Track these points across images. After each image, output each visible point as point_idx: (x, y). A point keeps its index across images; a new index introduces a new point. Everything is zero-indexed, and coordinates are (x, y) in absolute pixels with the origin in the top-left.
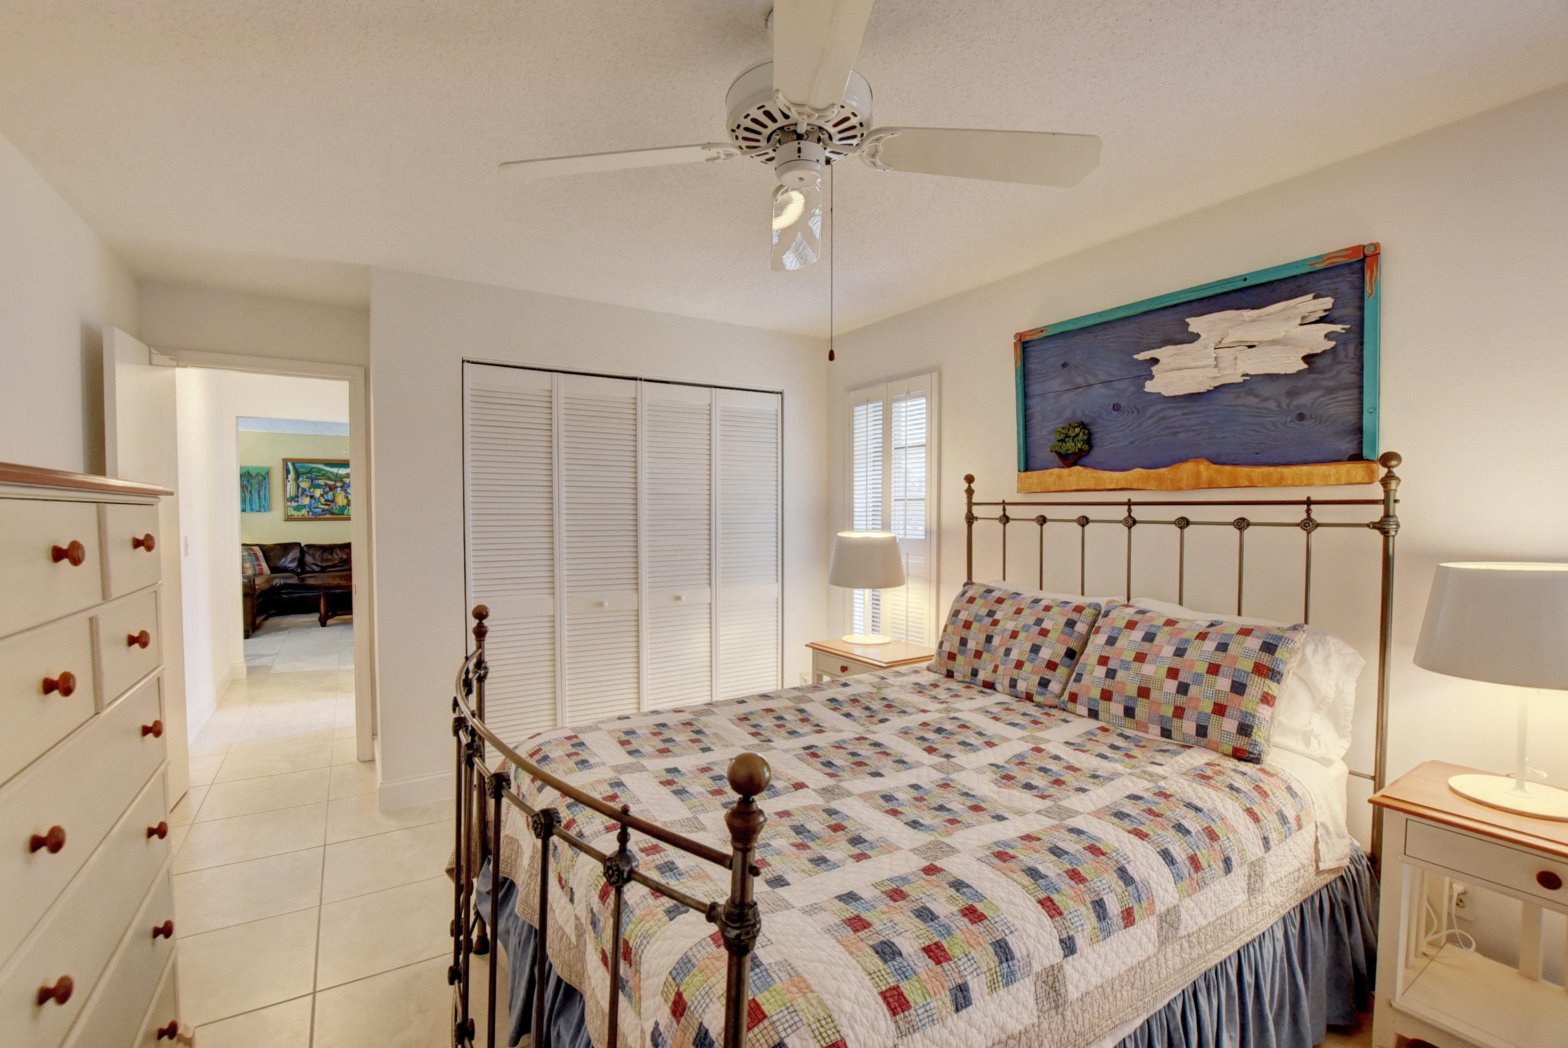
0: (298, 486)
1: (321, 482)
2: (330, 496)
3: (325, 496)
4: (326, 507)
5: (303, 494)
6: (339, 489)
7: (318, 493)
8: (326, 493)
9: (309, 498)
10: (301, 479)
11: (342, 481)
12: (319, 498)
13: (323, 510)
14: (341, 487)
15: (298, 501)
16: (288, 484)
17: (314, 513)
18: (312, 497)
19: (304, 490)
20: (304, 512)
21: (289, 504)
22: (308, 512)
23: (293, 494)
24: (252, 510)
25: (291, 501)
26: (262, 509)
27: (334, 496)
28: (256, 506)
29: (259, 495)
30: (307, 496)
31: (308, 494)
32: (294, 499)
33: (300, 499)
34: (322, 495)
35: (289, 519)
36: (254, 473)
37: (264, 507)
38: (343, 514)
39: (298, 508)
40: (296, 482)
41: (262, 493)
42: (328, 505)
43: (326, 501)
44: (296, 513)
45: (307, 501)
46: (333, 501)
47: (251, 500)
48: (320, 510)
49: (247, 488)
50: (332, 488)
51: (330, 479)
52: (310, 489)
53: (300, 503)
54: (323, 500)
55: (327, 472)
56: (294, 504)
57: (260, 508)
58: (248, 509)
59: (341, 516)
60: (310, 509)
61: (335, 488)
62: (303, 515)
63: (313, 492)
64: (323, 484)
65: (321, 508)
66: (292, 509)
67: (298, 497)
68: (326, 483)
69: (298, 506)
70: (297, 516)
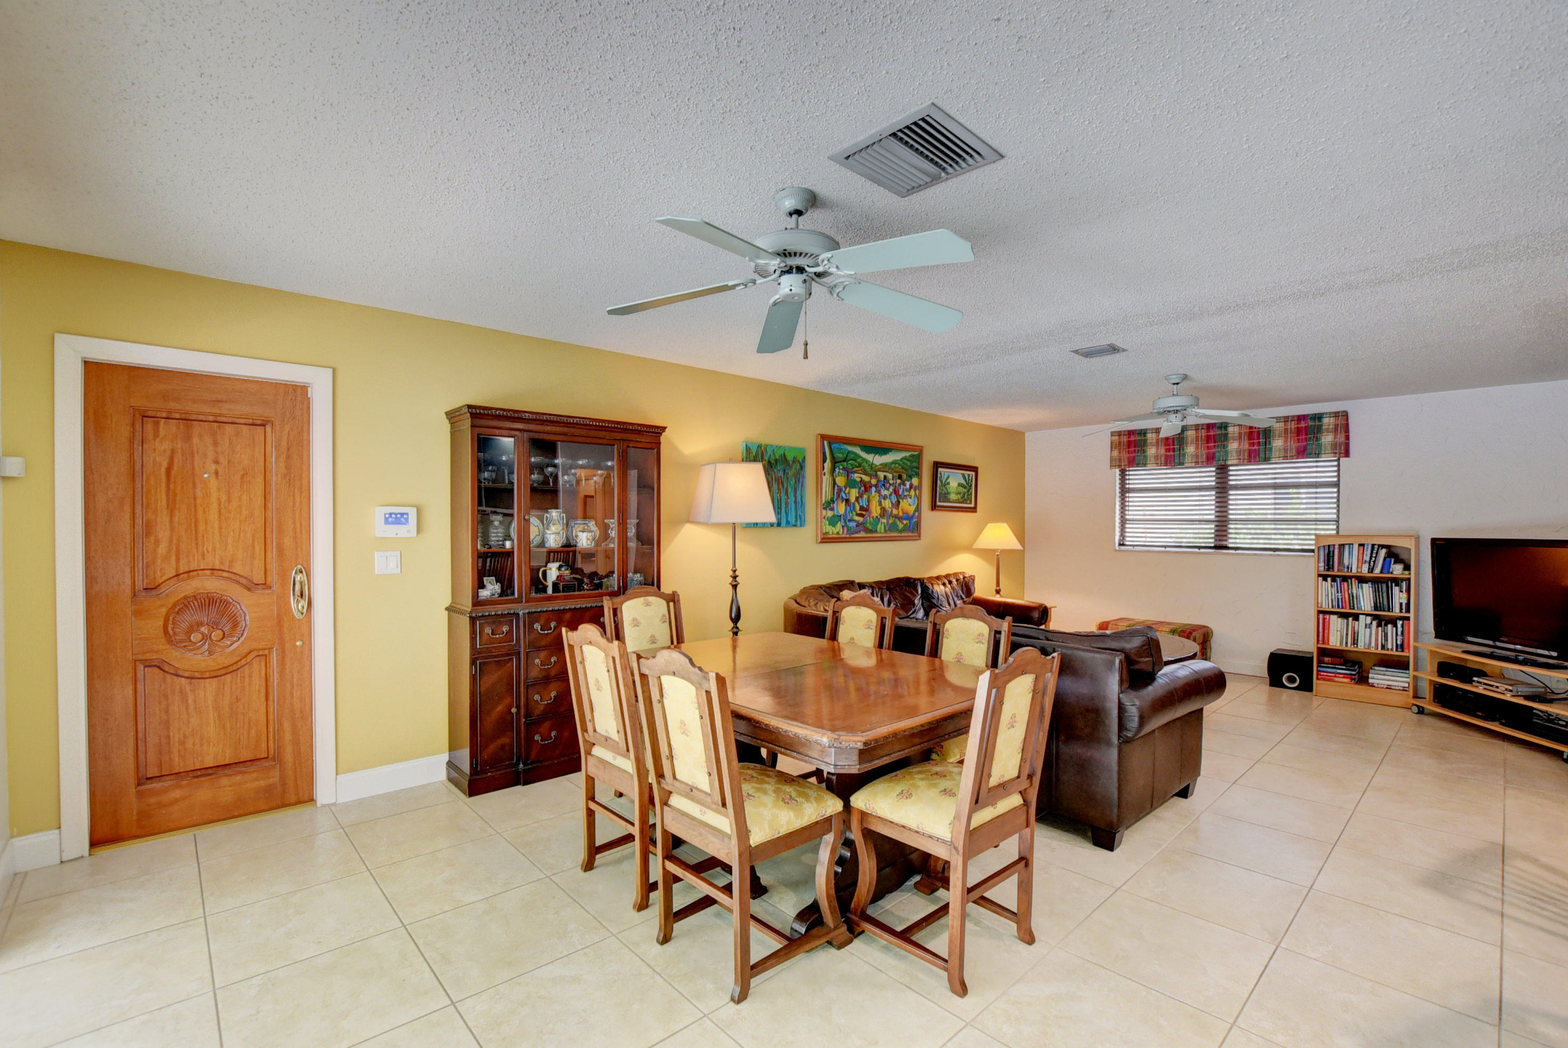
0: (834, 483)
1: (857, 477)
2: (864, 502)
3: (860, 500)
4: (861, 519)
5: (838, 496)
6: (873, 489)
7: (854, 493)
8: (861, 496)
9: (844, 503)
10: (837, 470)
11: (876, 476)
12: (854, 504)
13: (858, 525)
14: (876, 486)
15: (832, 509)
16: (824, 478)
17: (849, 530)
18: (847, 501)
19: (840, 489)
20: (839, 527)
21: (824, 512)
22: (843, 527)
23: (829, 496)
24: (788, 523)
25: (825, 509)
26: (799, 523)
27: (869, 502)
28: (792, 519)
29: (795, 496)
30: (843, 499)
31: (844, 496)
32: (829, 505)
33: (835, 505)
34: (857, 499)
35: (826, 539)
36: (790, 458)
37: (800, 518)
38: (876, 531)
39: (833, 521)
40: (833, 475)
41: (798, 493)
42: (863, 516)
43: (862, 508)
44: (832, 531)
45: (841, 508)
46: (867, 509)
47: (787, 504)
48: (854, 524)
49: (782, 483)
50: (867, 487)
51: (865, 473)
52: (846, 488)
53: (835, 513)
54: (858, 507)
55: (864, 459)
56: (830, 514)
57: (796, 521)
58: (784, 522)
59: (874, 535)
60: (845, 522)
61: (871, 487)
62: (838, 533)
63: (849, 493)
64: (858, 480)
65: (855, 521)
66: (827, 523)
67: (834, 502)
68: (861, 478)
69: (834, 516)
70: (833, 534)
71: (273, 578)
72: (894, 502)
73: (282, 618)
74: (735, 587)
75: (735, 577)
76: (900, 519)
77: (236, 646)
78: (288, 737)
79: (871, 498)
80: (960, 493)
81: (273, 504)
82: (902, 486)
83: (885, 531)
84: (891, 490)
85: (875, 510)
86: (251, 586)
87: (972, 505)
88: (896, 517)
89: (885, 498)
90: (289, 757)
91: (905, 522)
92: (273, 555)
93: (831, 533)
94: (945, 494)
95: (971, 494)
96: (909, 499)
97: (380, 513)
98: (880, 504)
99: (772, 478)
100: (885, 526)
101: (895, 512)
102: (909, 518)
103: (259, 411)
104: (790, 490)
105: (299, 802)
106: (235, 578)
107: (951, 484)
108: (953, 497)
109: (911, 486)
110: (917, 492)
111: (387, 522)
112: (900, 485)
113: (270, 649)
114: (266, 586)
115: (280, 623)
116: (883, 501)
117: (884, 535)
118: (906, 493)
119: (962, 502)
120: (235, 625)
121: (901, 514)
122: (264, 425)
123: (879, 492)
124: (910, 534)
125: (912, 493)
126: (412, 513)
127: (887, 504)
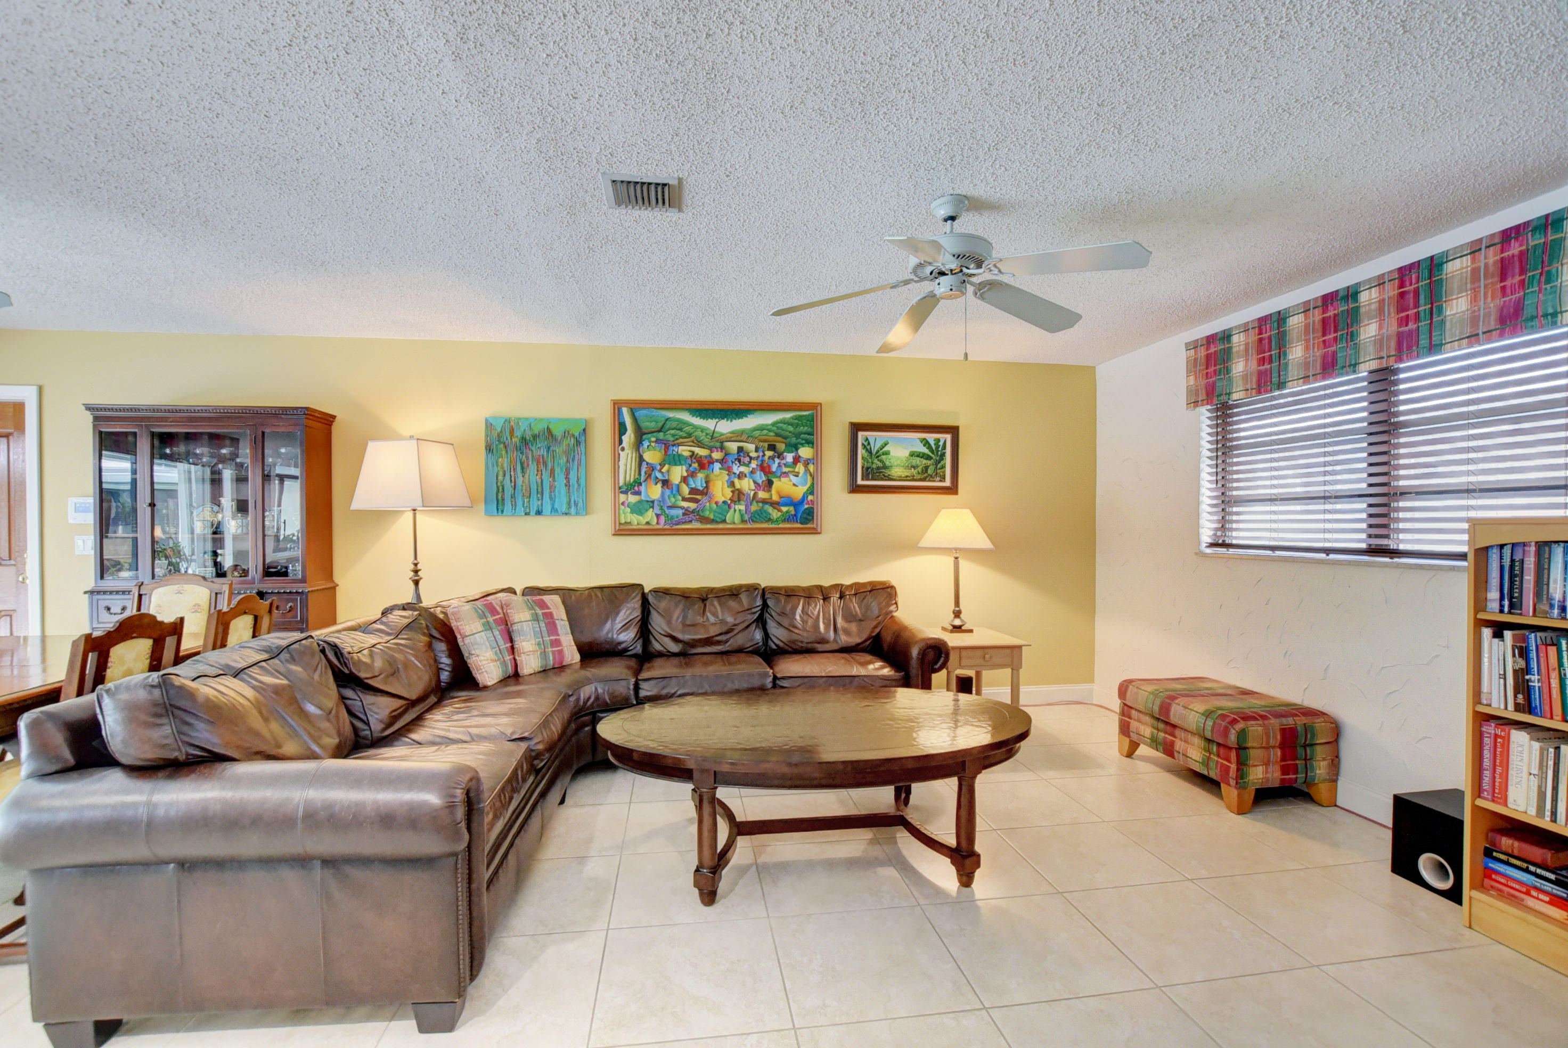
0: (641, 460)
1: (684, 451)
2: (698, 482)
3: (691, 481)
4: (692, 506)
5: (649, 476)
6: (717, 466)
7: (677, 473)
8: (693, 474)
9: (659, 485)
10: (646, 444)
11: (722, 448)
12: (678, 486)
13: (687, 512)
14: (722, 461)
15: (638, 493)
16: (622, 454)
17: (669, 519)
18: (666, 483)
19: (652, 468)
20: (650, 515)
21: (622, 497)
22: (658, 516)
23: (631, 477)
24: (554, 510)
25: (625, 492)
26: (573, 510)
28: (562, 504)
29: (567, 478)
30: (657, 480)
31: (659, 476)
32: (633, 487)
33: (643, 488)
34: (685, 480)
35: (623, 530)
36: (558, 431)
37: (576, 504)
38: (724, 521)
39: (638, 509)
40: (638, 450)
41: (573, 474)
42: (696, 501)
43: (693, 491)
44: (636, 520)
45: (655, 491)
46: (705, 492)
47: (552, 488)
48: (680, 512)
49: (545, 463)
50: (704, 464)
51: (700, 444)
52: (662, 465)
53: (643, 497)
54: (685, 490)
55: (696, 427)
56: (632, 499)
57: (569, 507)
58: (547, 508)
59: (721, 526)
60: (661, 509)
61: (711, 462)
62: (648, 523)
63: (668, 471)
64: (687, 454)
65: (682, 508)
66: (628, 510)
67: (640, 484)
68: (693, 452)
69: (640, 502)
70: (638, 524)
72: (760, 482)
74: (416, 583)
75: (416, 572)
76: (775, 505)
79: (712, 477)
80: (914, 467)
82: (777, 461)
83: (743, 521)
84: (754, 465)
85: (721, 491)
87: (947, 483)
88: (764, 502)
89: (741, 476)
91: (784, 509)
93: (636, 523)
94: (878, 468)
95: (943, 467)
96: (792, 477)
98: (732, 484)
99: (527, 458)
100: (742, 515)
101: (762, 495)
102: (796, 505)
104: (557, 470)
107: (891, 454)
108: (897, 471)
109: (797, 460)
110: (811, 467)
111: (75, 511)
112: (771, 458)
116: (736, 481)
117: (741, 526)
118: (785, 470)
119: (924, 480)
121: (775, 498)
122: (8, 436)
123: (729, 469)
124: (799, 526)
125: (800, 468)
127: (746, 485)
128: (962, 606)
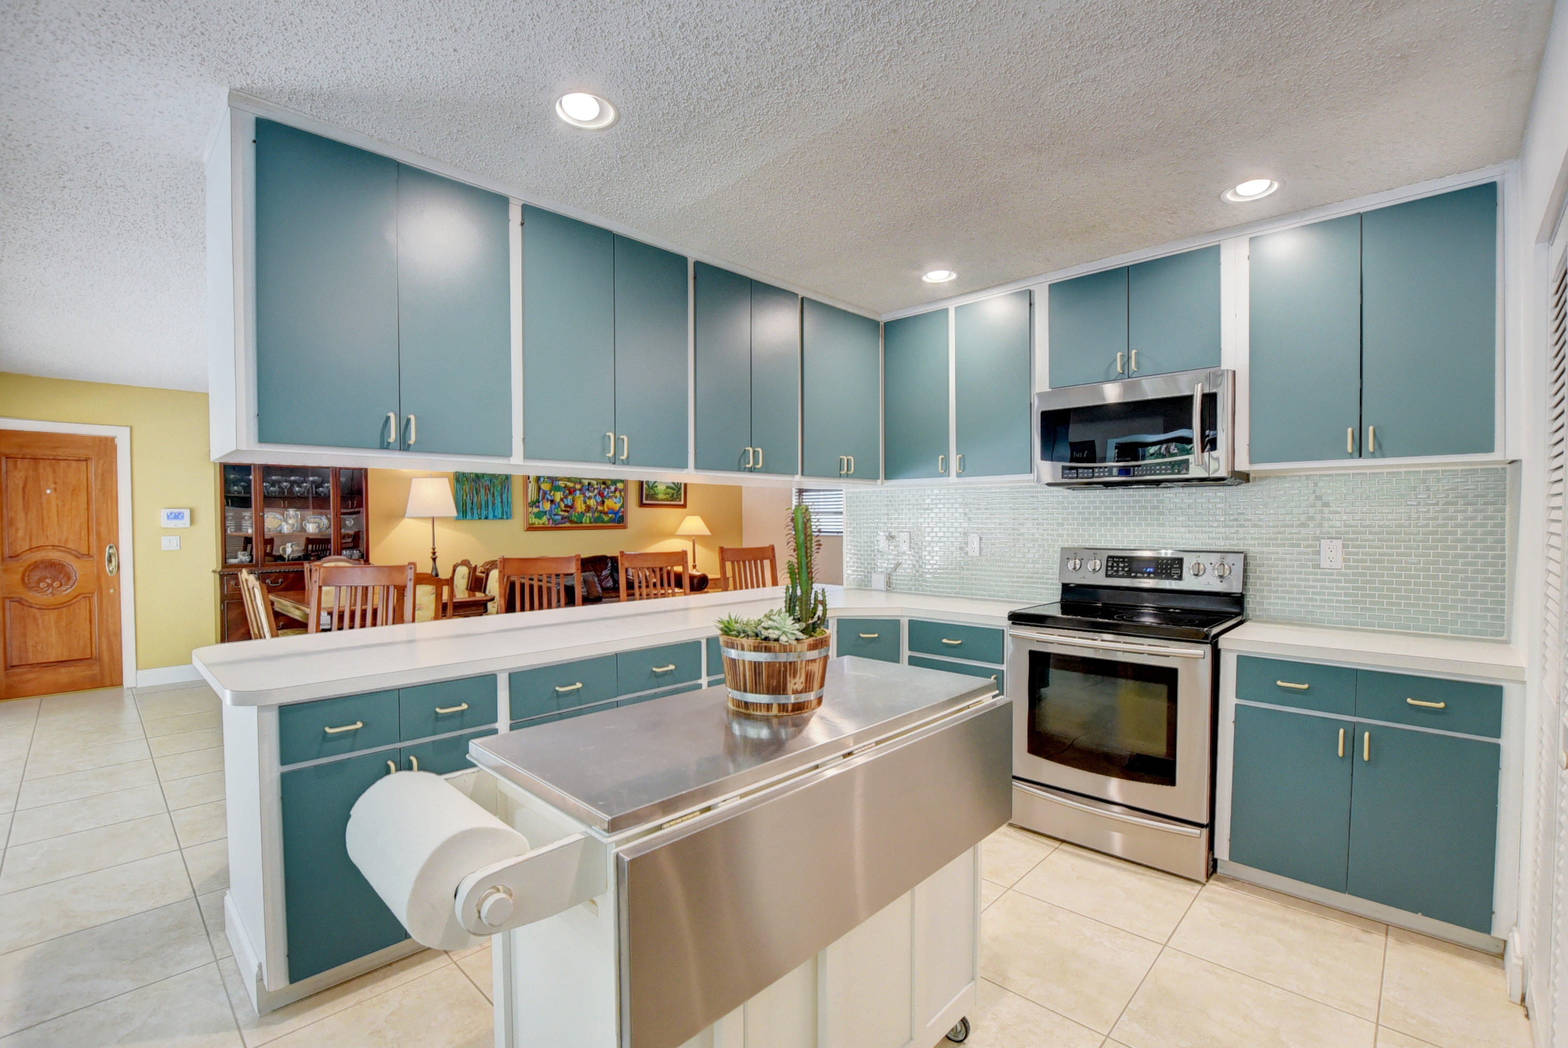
0: (539, 488)
2: (569, 501)
3: (565, 500)
4: (566, 514)
5: (543, 498)
6: (578, 492)
7: (558, 496)
8: (566, 497)
9: (549, 503)
10: (542, 479)
12: (559, 503)
13: (563, 518)
14: (580, 490)
15: (538, 507)
16: (530, 485)
17: (555, 521)
18: (552, 501)
19: (545, 493)
20: (545, 519)
21: (530, 509)
22: (549, 520)
23: (535, 498)
24: (495, 517)
25: (532, 506)
26: (505, 517)
27: (573, 501)
28: (499, 513)
29: (501, 498)
30: (548, 500)
31: (549, 497)
32: (535, 504)
33: (541, 504)
34: (562, 500)
35: (531, 528)
37: (507, 514)
38: (581, 523)
39: (539, 515)
40: (538, 483)
41: (504, 496)
42: (568, 512)
43: (566, 506)
44: (537, 522)
45: (547, 506)
46: (572, 507)
47: (494, 504)
48: (560, 517)
49: (489, 490)
50: (572, 491)
52: (551, 492)
53: (541, 509)
54: (562, 505)
56: (536, 510)
57: (503, 515)
58: (491, 515)
59: (580, 525)
60: (550, 515)
61: (575, 491)
62: (543, 524)
63: (554, 495)
64: (563, 485)
65: (561, 515)
66: (533, 516)
67: (539, 502)
68: (566, 485)
69: (540, 512)
70: (539, 524)
71: (94, 551)
72: (599, 501)
73: (100, 574)
74: (434, 560)
75: (434, 553)
76: (606, 513)
77: (67, 591)
78: (105, 646)
79: (576, 498)
80: (668, 494)
81: (93, 507)
82: (607, 490)
83: (591, 523)
84: (596, 492)
85: (580, 506)
86: (79, 556)
87: (682, 502)
88: (601, 512)
89: (590, 498)
90: (106, 657)
91: (610, 516)
92: (93, 538)
93: (537, 523)
94: (652, 495)
95: (680, 494)
96: (614, 499)
97: (164, 513)
98: (585, 502)
99: (479, 486)
100: (590, 519)
101: (600, 508)
102: (616, 513)
103: (82, 453)
104: (496, 493)
105: (113, 685)
106: (69, 551)
107: (658, 488)
108: (661, 496)
109: (616, 490)
110: (623, 493)
111: (168, 517)
112: (604, 489)
113: (93, 593)
114: (89, 555)
115: (99, 578)
116: (587, 501)
117: (590, 525)
118: (611, 495)
119: (672, 501)
120: (69, 578)
121: (606, 510)
122: (86, 460)
123: (584, 494)
124: (616, 524)
125: (618, 494)
126: (187, 513)
127: (592, 503)
128: (697, 563)
